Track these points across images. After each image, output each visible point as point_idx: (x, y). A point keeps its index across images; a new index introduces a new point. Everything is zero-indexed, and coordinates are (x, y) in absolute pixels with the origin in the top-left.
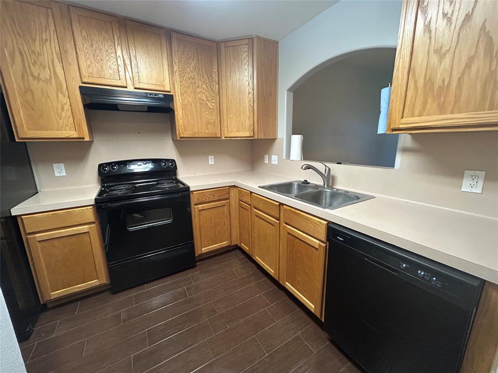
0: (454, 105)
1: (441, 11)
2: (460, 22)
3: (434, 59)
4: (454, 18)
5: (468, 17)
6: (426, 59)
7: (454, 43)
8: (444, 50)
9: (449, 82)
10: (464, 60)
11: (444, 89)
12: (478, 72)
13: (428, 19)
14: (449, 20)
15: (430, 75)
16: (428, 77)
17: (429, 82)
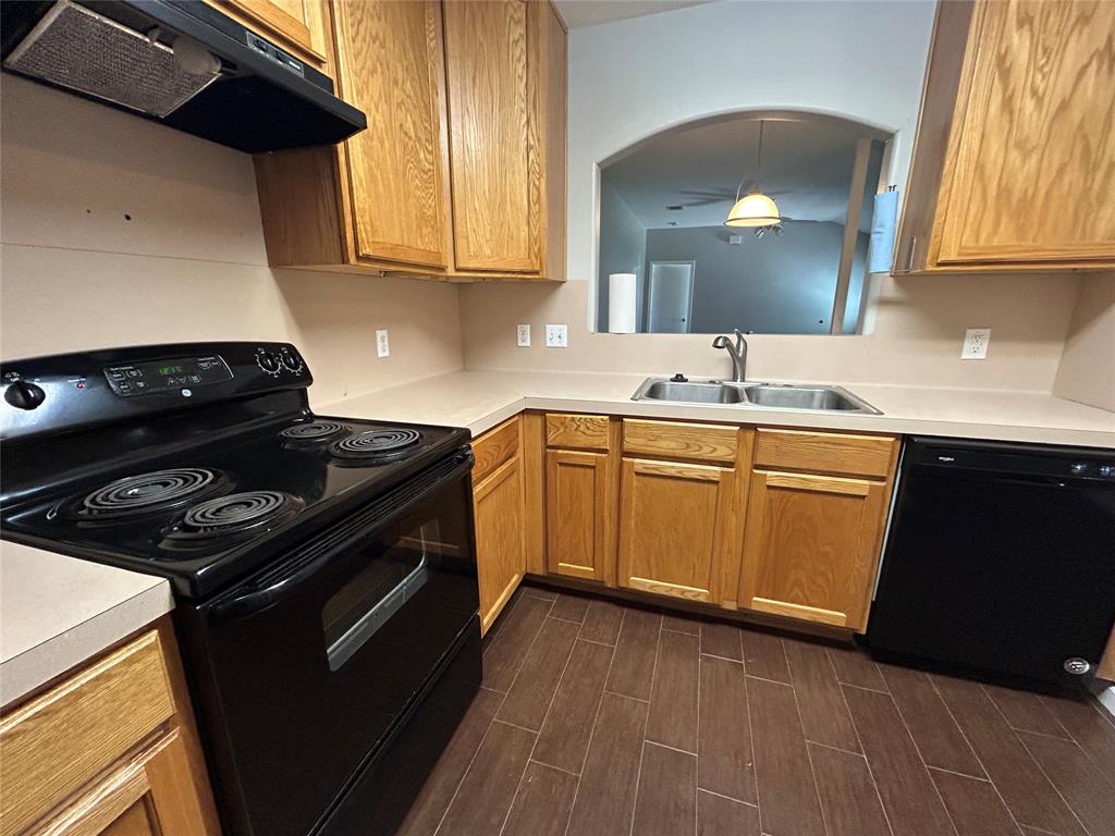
0: (1039, 230)
1: (1029, 84)
2: (1053, 109)
3: (1014, 155)
4: (1046, 100)
5: (1064, 106)
6: (1002, 155)
7: (1044, 138)
8: (1029, 146)
9: (1034, 195)
10: (1055, 166)
11: (1026, 203)
12: (1071, 184)
13: (1009, 92)
14: (1040, 101)
15: (1008, 180)
16: (1004, 183)
17: (1004, 192)
